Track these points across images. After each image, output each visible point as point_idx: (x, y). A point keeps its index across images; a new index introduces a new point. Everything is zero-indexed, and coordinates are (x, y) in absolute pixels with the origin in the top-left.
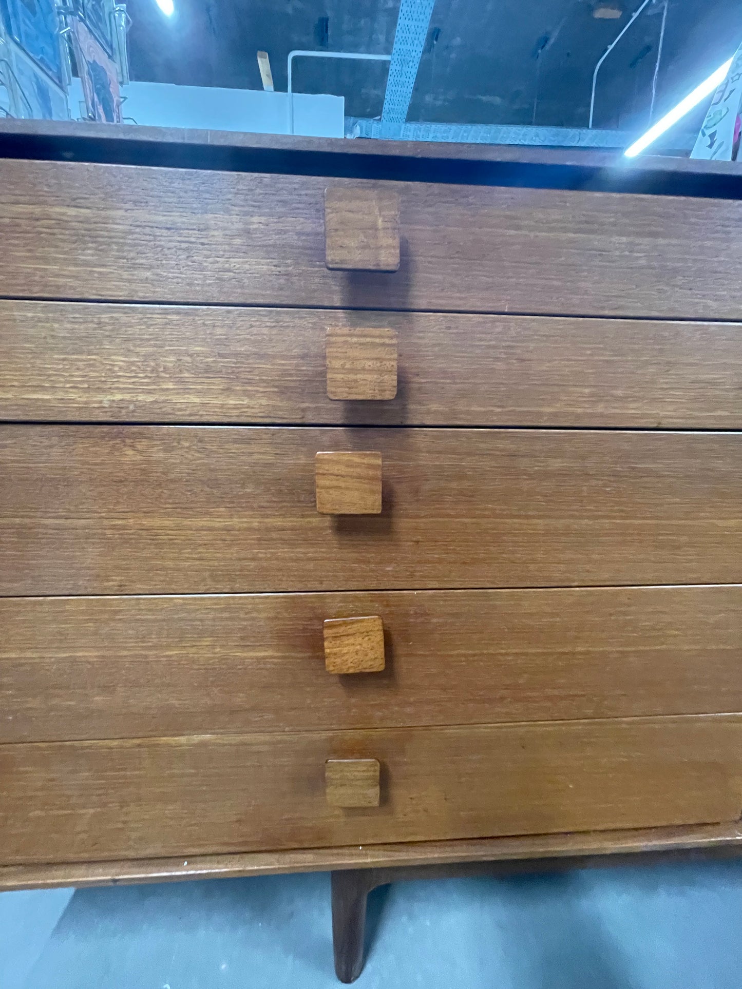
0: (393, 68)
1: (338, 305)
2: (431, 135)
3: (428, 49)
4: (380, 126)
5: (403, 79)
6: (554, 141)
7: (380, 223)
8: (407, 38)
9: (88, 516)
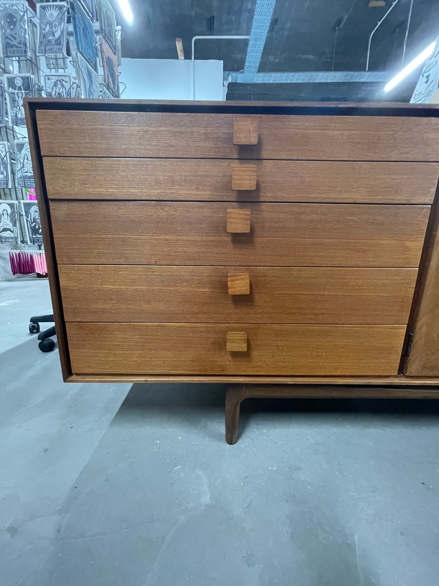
0: (251, 43)
1: (236, 157)
2: (272, 80)
3: (271, 30)
4: (243, 75)
5: (257, 48)
6: (345, 79)
7: (251, 129)
8: (259, 26)
9: (147, 234)
